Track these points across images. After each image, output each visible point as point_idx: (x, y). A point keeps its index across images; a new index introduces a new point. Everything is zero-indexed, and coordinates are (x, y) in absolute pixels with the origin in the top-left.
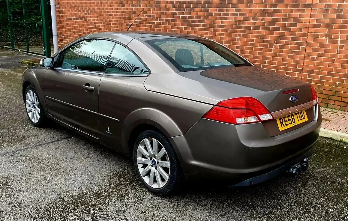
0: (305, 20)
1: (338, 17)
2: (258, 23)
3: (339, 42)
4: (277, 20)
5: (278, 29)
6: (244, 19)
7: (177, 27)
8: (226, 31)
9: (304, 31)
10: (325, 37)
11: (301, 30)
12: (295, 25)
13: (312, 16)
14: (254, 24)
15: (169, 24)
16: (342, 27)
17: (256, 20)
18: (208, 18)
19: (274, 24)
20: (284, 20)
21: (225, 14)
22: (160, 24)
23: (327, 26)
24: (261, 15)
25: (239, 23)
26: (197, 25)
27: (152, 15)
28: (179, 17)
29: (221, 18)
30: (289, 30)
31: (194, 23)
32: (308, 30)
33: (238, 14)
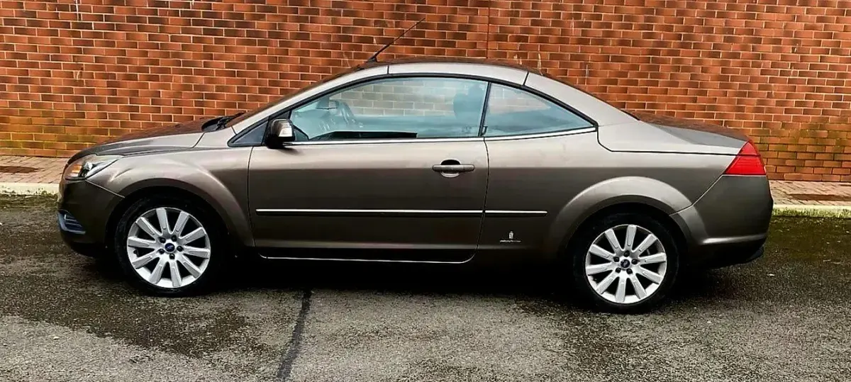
0: (481, 27)
1: (535, 23)
2: (389, 32)
3: (540, 64)
4: (427, 26)
5: (431, 43)
6: (355, 22)
7: (169, 35)
8: (316, 46)
9: (480, 47)
10: (516, 57)
11: (474, 45)
12: (464, 37)
13: (491, 21)
14: (381, 32)
15: (141, 29)
16: (541, 40)
17: (384, 24)
18: (261, 17)
19: (422, 34)
20: (440, 27)
21: (308, 11)
22: (111, 27)
23: (518, 39)
24: (394, 16)
25: (345, 30)
26: (235, 34)
27: (77, 5)
28: (176, 14)
29: (298, 19)
30: (453, 44)
31: (223, 28)
32: (487, 44)
33: (340, 11)
